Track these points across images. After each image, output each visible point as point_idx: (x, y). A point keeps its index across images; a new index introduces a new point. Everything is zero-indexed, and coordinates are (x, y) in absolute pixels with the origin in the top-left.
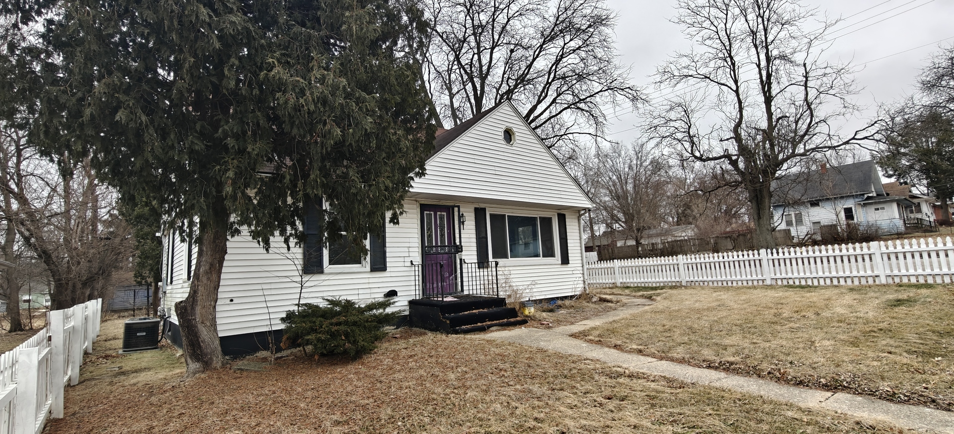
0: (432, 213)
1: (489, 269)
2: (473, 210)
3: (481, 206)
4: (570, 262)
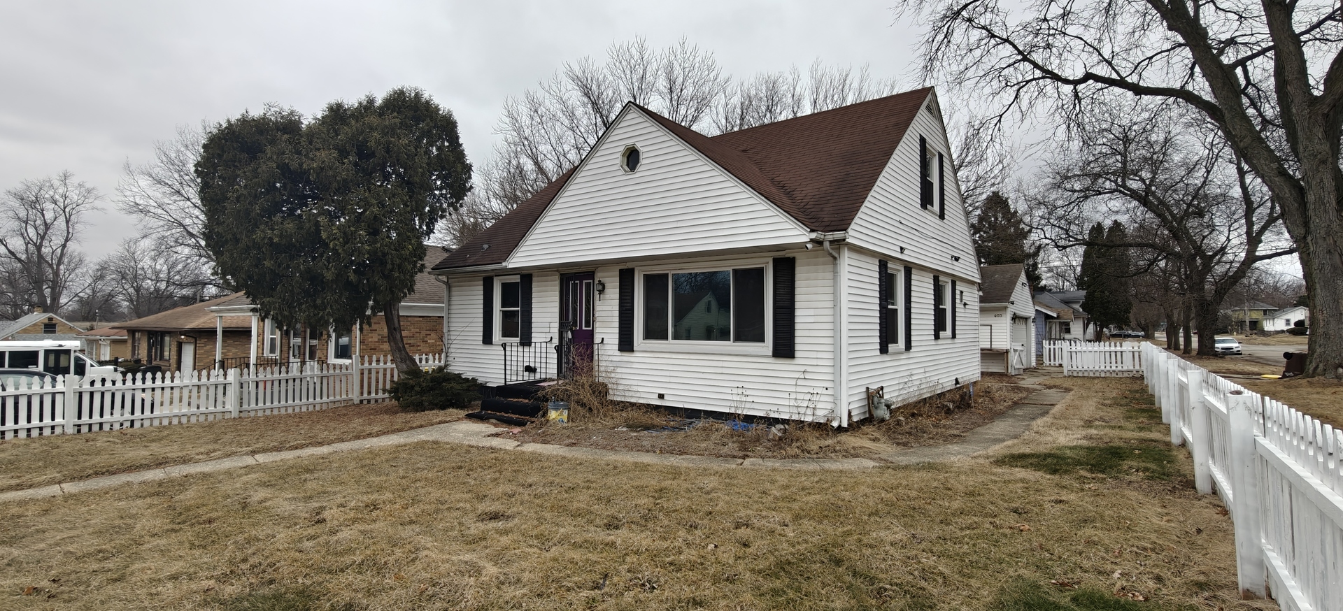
0: (578, 282)
1: (636, 354)
2: (617, 273)
3: (630, 265)
4: (797, 354)
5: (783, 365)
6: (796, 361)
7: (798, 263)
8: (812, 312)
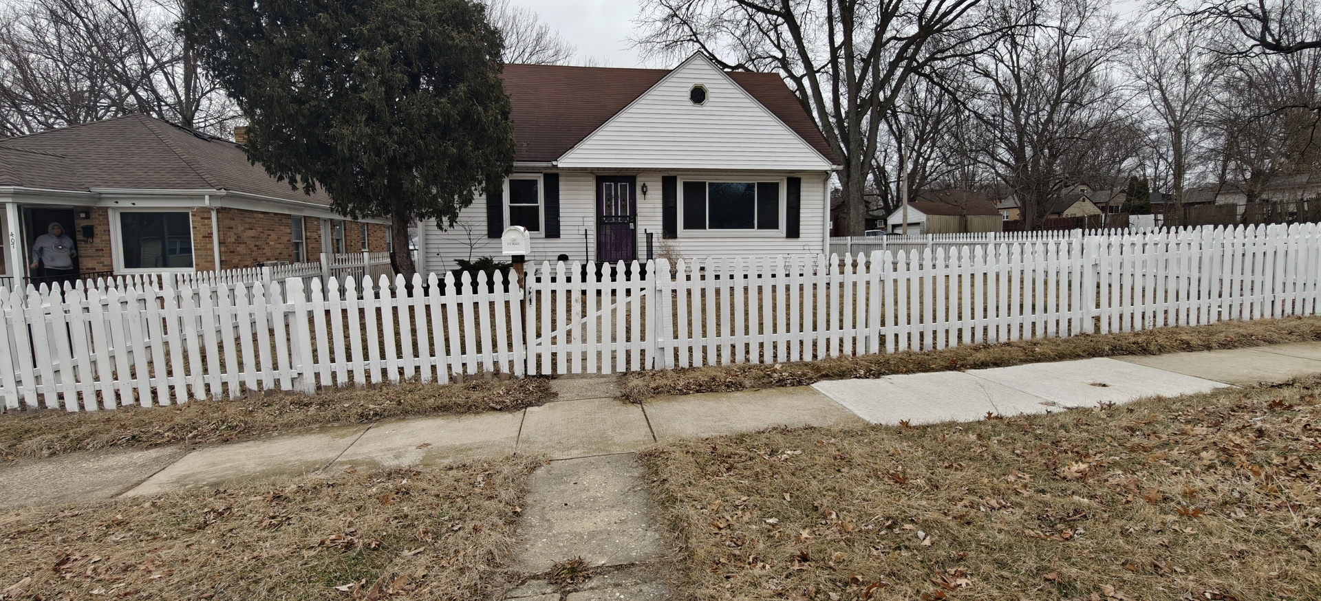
0: (613, 184)
1: (677, 240)
2: (661, 179)
3: (672, 174)
4: (801, 235)
5: (793, 242)
6: (799, 239)
7: (802, 181)
8: (810, 211)
